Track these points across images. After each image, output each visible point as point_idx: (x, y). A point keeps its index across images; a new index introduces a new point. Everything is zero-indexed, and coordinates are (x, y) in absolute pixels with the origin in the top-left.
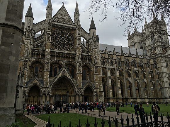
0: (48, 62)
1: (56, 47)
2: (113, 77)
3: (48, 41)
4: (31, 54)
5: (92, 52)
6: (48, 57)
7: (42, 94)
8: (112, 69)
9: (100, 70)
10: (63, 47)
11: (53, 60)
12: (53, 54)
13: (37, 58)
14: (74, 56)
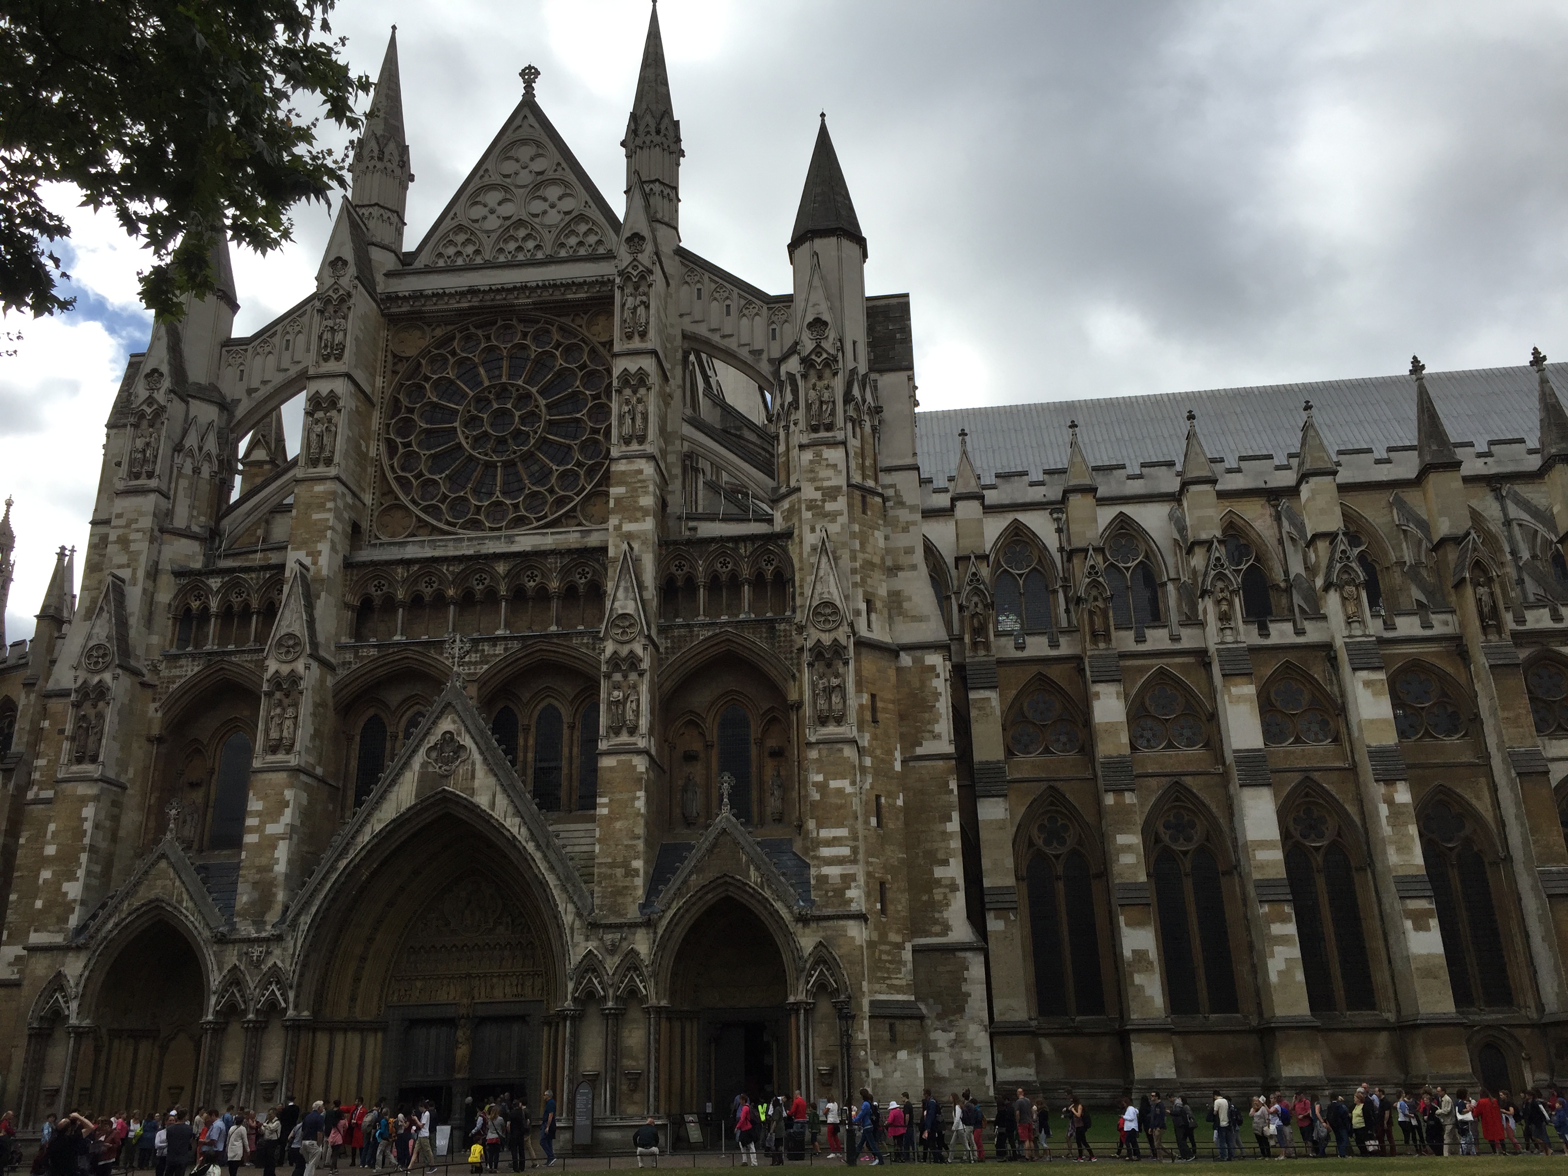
0: (294, 679)
1: (436, 511)
2: (1318, 753)
3: (321, 470)
4: (164, 623)
5: (794, 491)
6: (288, 626)
7: (211, 1010)
8: (1291, 657)
9: (918, 685)
10: (499, 504)
11: (373, 652)
12: (379, 587)
13: (225, 653)
14: (595, 571)
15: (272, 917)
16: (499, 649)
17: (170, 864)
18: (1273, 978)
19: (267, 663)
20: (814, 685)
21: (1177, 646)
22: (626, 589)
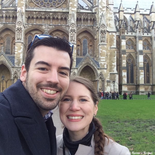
0: (21, 29)
1: (38, 3)
2: (148, 51)
5: (97, 6)
6: (19, 20)
7: (12, 77)
8: (146, 38)
9: (111, 37)
10: (48, 3)
11: (31, 25)
12: (31, 15)
13: (7, 23)
14: (66, 16)
15: (21, 64)
16: (51, 27)
17: (3, 56)
18: (140, 79)
19: (16, 26)
20: (101, 36)
21: (132, 35)
22: (73, 19)
